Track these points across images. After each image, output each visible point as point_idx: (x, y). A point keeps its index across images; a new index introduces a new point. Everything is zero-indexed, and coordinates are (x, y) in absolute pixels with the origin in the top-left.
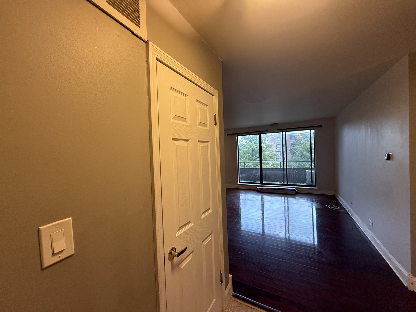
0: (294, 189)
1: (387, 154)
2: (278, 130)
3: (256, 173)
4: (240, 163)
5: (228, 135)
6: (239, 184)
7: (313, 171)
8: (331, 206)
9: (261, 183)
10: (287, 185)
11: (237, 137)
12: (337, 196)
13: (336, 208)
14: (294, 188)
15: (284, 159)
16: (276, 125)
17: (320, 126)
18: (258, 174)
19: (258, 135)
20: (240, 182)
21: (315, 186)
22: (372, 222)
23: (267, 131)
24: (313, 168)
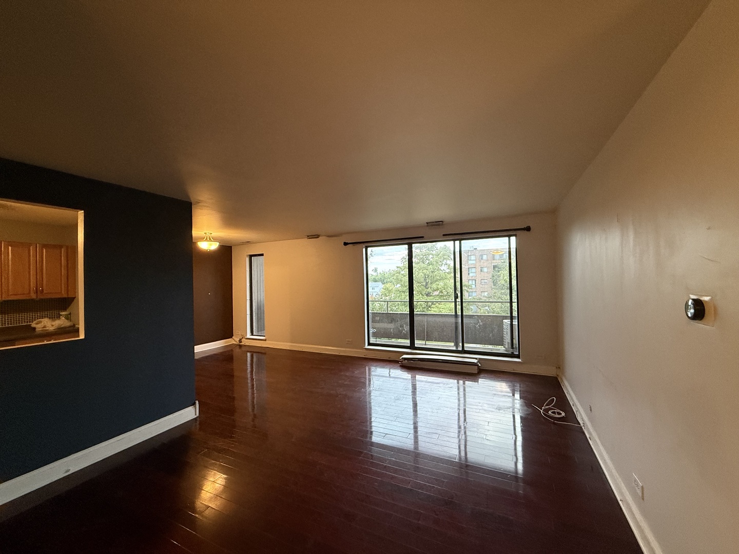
0: (475, 361)
1: (693, 300)
2: (444, 235)
3: (402, 326)
4: (370, 302)
5: (346, 244)
6: (367, 346)
7: (515, 322)
8: (546, 411)
9: (412, 346)
10: (464, 351)
11: (364, 250)
12: (561, 379)
13: (557, 416)
14: (476, 359)
15: (456, 297)
16: (439, 225)
17: (528, 229)
18: (407, 328)
19: (407, 246)
20: (369, 344)
21: (518, 357)
22: (642, 487)
23: (422, 237)
24: (515, 314)
